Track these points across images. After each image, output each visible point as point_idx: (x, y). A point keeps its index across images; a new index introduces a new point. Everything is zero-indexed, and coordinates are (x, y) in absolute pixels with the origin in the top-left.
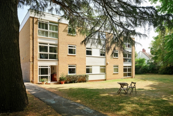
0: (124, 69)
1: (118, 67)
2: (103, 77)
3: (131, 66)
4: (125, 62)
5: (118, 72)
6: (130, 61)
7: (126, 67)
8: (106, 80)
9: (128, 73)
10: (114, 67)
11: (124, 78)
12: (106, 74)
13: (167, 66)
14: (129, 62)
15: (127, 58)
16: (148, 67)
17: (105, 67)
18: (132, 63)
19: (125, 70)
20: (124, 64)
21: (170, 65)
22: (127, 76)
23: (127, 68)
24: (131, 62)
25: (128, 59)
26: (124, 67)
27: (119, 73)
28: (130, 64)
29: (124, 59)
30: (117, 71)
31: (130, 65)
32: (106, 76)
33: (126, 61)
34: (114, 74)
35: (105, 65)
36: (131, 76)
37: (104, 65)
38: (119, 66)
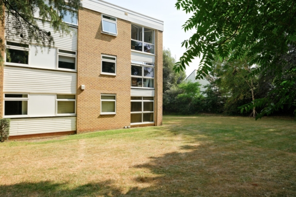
0: (132, 103)
1: (114, 98)
2: (66, 124)
3: (153, 96)
4: (137, 86)
5: (114, 111)
6: (151, 84)
7: (140, 98)
8: (75, 132)
9: (145, 114)
10: (103, 97)
11: (132, 126)
12: (76, 116)
13: (238, 98)
14: (149, 86)
15: (143, 77)
16: (204, 101)
17: (74, 97)
18: (156, 90)
19: (135, 106)
20: (132, 91)
21: (245, 97)
22: (141, 121)
23: (143, 101)
24: (153, 87)
25: (145, 80)
26: (133, 98)
27: (117, 115)
28: (151, 91)
29: (133, 79)
30: (112, 108)
31: (149, 93)
32: (76, 122)
33: (141, 84)
34: (102, 116)
35: (74, 93)
36: (152, 121)
37: (69, 91)
38: (117, 97)
